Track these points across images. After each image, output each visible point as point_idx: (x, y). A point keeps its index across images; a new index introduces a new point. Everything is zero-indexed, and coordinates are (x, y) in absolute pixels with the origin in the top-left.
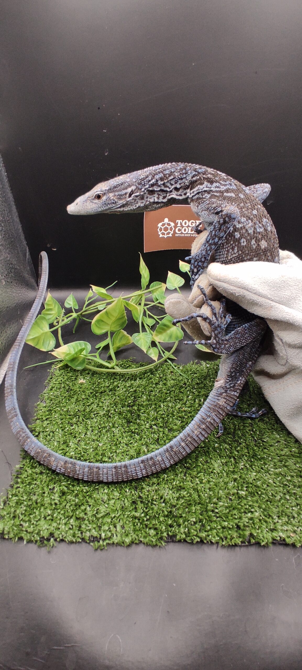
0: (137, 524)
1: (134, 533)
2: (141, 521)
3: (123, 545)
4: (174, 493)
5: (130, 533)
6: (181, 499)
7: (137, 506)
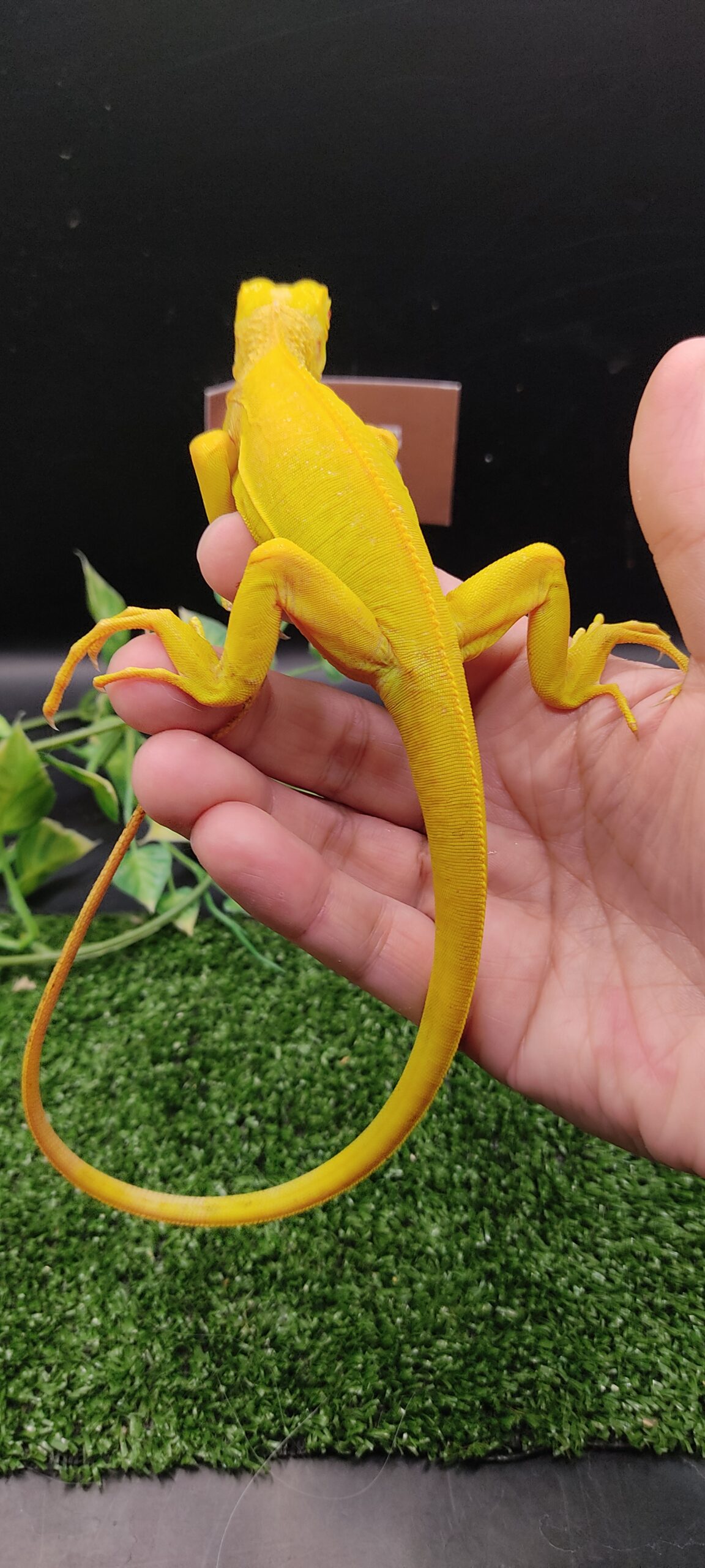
0: (190, 1412)
1: (182, 1437)
2: (200, 1401)
3: (146, 1470)
4: (304, 1317)
5: (168, 1439)
6: (324, 1334)
7: (191, 1361)
